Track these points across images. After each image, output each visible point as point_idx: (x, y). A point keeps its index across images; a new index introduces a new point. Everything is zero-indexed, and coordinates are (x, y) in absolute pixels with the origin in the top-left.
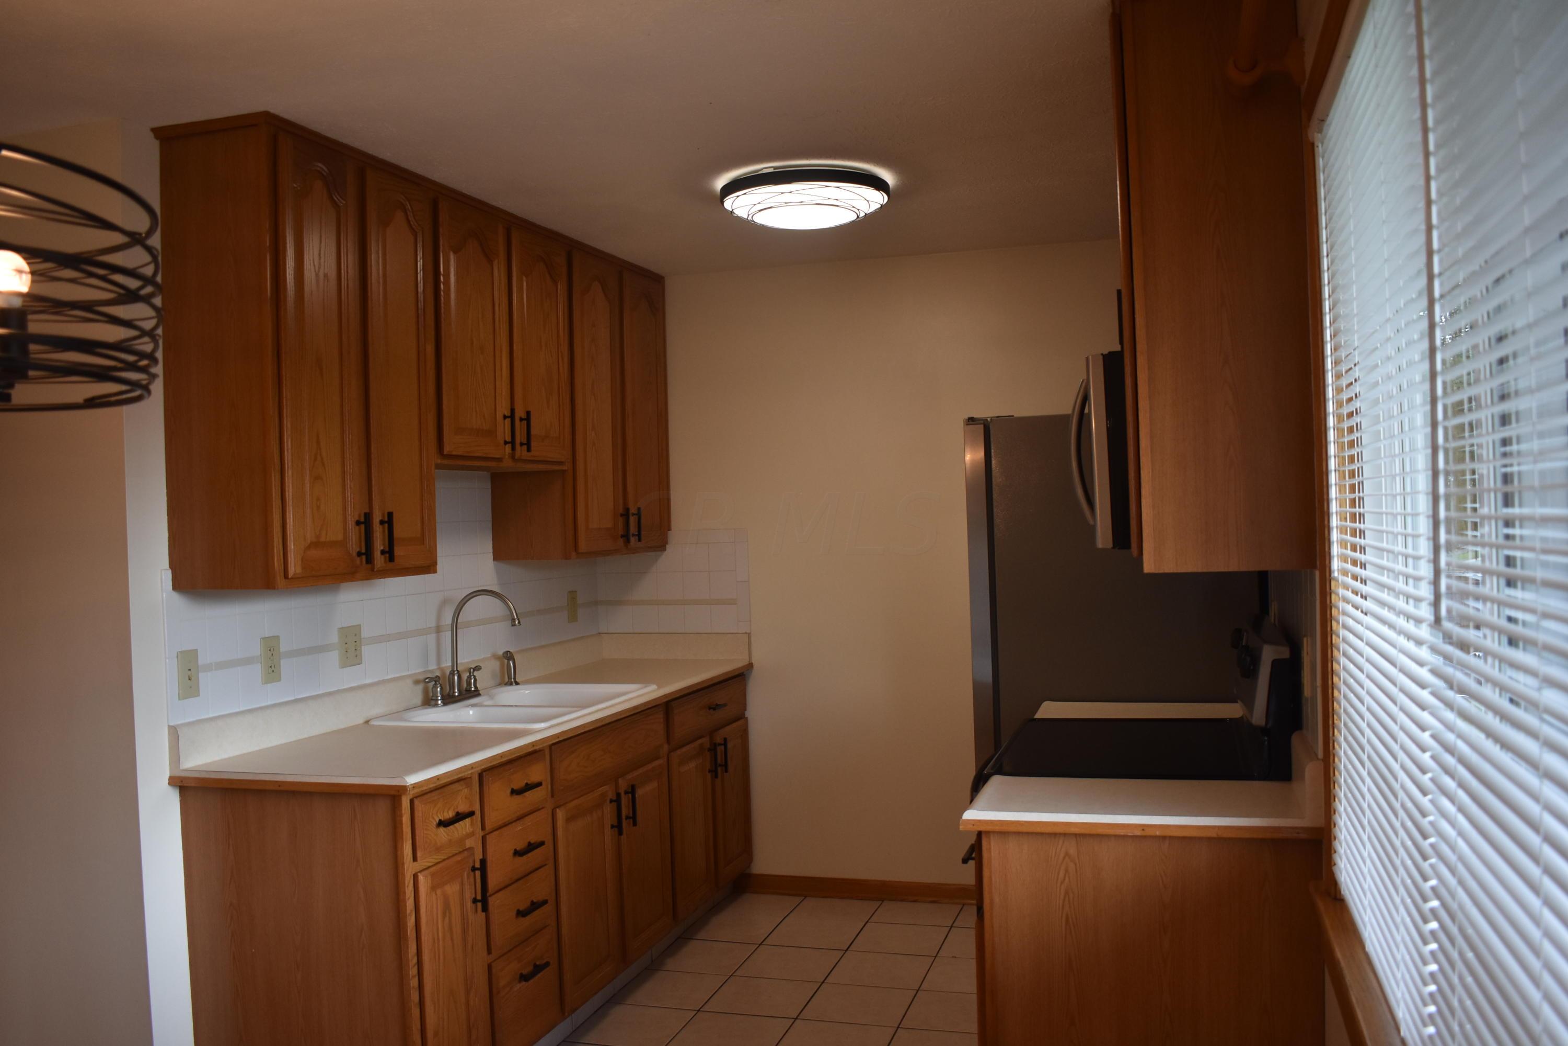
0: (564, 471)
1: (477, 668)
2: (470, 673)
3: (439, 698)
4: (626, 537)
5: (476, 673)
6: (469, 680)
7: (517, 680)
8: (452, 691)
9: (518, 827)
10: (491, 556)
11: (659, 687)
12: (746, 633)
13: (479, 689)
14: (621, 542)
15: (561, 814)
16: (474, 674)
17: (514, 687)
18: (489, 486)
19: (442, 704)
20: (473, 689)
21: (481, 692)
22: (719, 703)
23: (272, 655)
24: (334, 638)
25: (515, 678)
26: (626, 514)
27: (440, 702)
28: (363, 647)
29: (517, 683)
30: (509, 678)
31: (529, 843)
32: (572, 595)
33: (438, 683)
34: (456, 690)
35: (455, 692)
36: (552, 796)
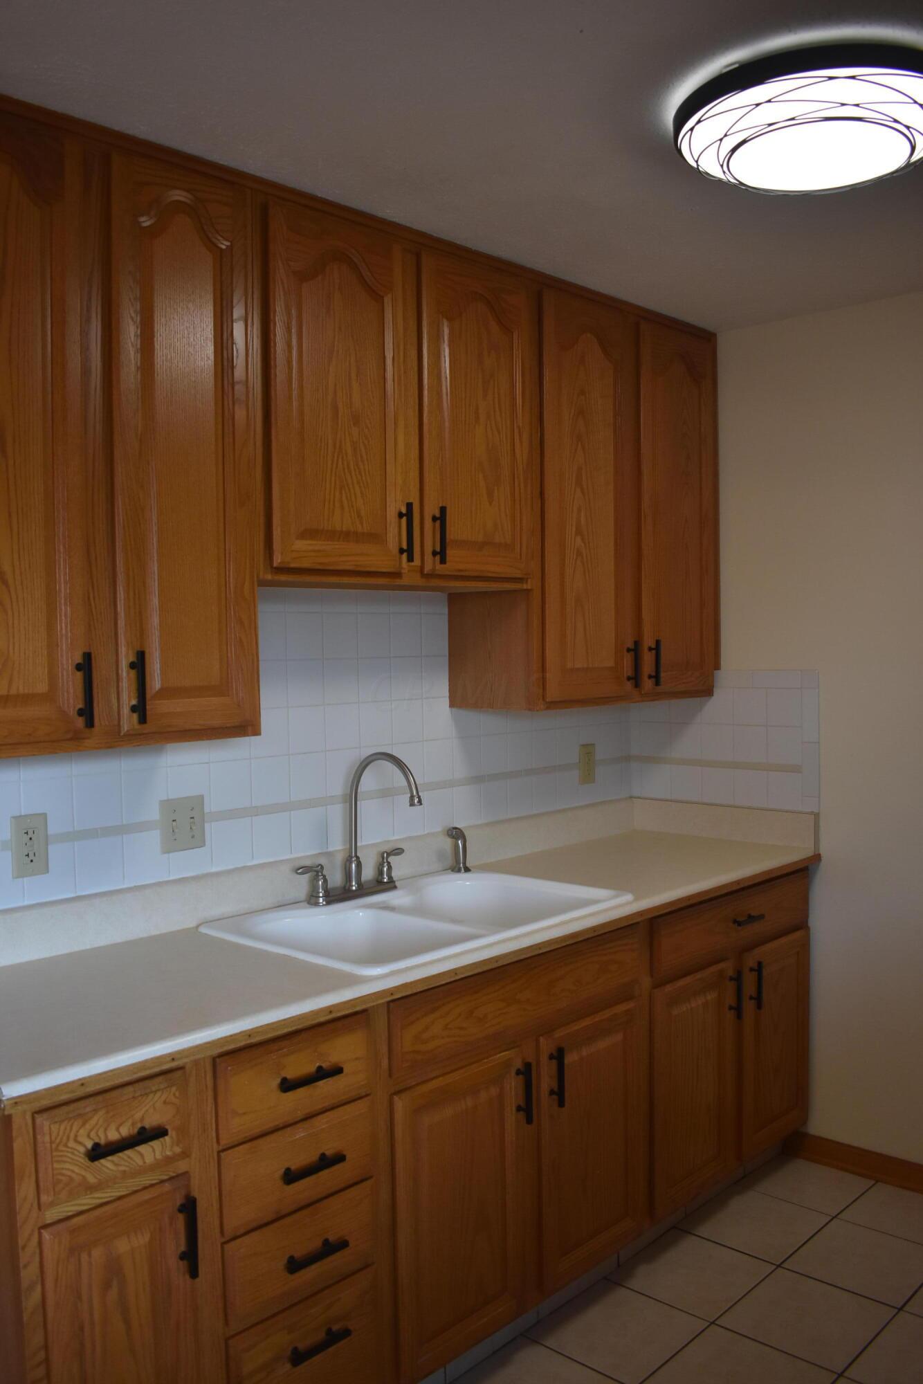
0: (528, 591)
1: (398, 851)
2: (383, 858)
3: (321, 895)
4: (636, 679)
5: (391, 859)
6: (381, 867)
7: (468, 865)
8: (348, 884)
9: (300, 1133)
10: (447, 701)
11: (636, 899)
12: (812, 813)
13: (395, 879)
14: (629, 686)
15: (400, 1104)
16: (389, 860)
17: (463, 875)
18: (446, 610)
19: (324, 903)
20: (385, 880)
21: (397, 884)
22: (752, 914)
23: (31, 839)
24: (153, 813)
25: (464, 863)
26: (636, 650)
27: (321, 900)
28: (207, 826)
29: (467, 870)
30: (457, 862)
31: (323, 1155)
32: (588, 751)
33: (320, 874)
34: (354, 884)
35: (352, 886)
36: (390, 1076)
